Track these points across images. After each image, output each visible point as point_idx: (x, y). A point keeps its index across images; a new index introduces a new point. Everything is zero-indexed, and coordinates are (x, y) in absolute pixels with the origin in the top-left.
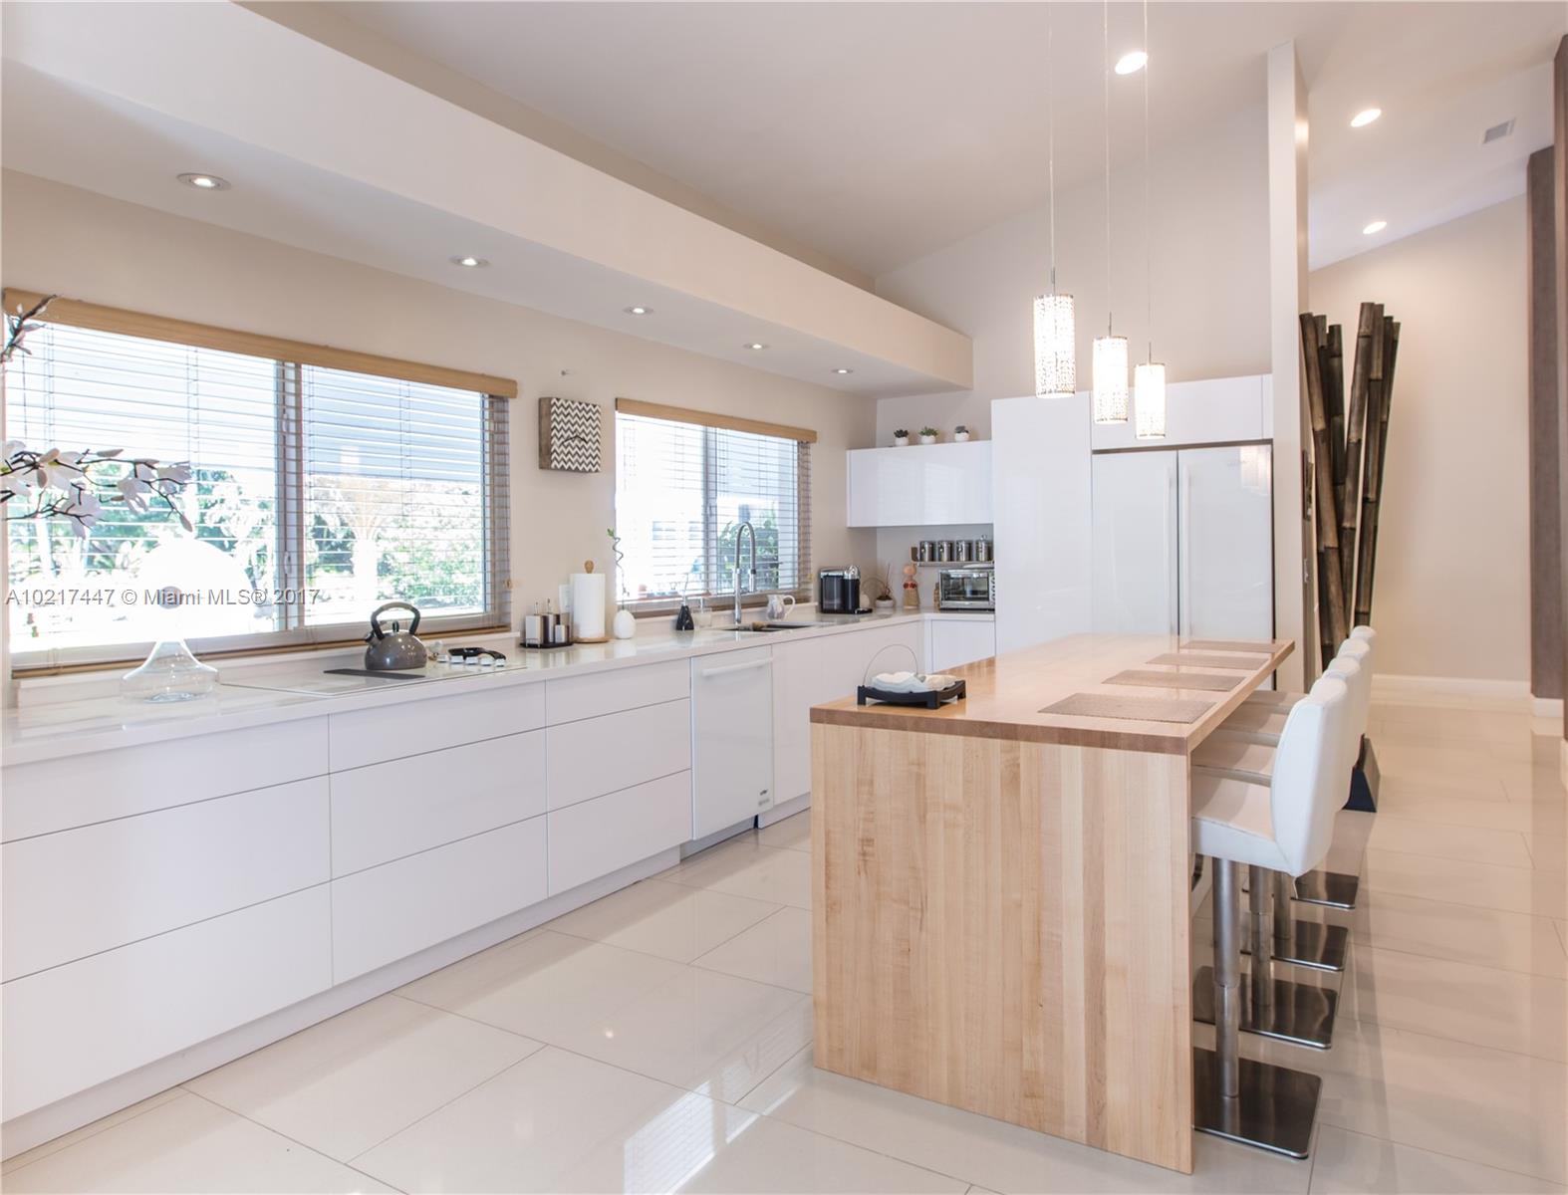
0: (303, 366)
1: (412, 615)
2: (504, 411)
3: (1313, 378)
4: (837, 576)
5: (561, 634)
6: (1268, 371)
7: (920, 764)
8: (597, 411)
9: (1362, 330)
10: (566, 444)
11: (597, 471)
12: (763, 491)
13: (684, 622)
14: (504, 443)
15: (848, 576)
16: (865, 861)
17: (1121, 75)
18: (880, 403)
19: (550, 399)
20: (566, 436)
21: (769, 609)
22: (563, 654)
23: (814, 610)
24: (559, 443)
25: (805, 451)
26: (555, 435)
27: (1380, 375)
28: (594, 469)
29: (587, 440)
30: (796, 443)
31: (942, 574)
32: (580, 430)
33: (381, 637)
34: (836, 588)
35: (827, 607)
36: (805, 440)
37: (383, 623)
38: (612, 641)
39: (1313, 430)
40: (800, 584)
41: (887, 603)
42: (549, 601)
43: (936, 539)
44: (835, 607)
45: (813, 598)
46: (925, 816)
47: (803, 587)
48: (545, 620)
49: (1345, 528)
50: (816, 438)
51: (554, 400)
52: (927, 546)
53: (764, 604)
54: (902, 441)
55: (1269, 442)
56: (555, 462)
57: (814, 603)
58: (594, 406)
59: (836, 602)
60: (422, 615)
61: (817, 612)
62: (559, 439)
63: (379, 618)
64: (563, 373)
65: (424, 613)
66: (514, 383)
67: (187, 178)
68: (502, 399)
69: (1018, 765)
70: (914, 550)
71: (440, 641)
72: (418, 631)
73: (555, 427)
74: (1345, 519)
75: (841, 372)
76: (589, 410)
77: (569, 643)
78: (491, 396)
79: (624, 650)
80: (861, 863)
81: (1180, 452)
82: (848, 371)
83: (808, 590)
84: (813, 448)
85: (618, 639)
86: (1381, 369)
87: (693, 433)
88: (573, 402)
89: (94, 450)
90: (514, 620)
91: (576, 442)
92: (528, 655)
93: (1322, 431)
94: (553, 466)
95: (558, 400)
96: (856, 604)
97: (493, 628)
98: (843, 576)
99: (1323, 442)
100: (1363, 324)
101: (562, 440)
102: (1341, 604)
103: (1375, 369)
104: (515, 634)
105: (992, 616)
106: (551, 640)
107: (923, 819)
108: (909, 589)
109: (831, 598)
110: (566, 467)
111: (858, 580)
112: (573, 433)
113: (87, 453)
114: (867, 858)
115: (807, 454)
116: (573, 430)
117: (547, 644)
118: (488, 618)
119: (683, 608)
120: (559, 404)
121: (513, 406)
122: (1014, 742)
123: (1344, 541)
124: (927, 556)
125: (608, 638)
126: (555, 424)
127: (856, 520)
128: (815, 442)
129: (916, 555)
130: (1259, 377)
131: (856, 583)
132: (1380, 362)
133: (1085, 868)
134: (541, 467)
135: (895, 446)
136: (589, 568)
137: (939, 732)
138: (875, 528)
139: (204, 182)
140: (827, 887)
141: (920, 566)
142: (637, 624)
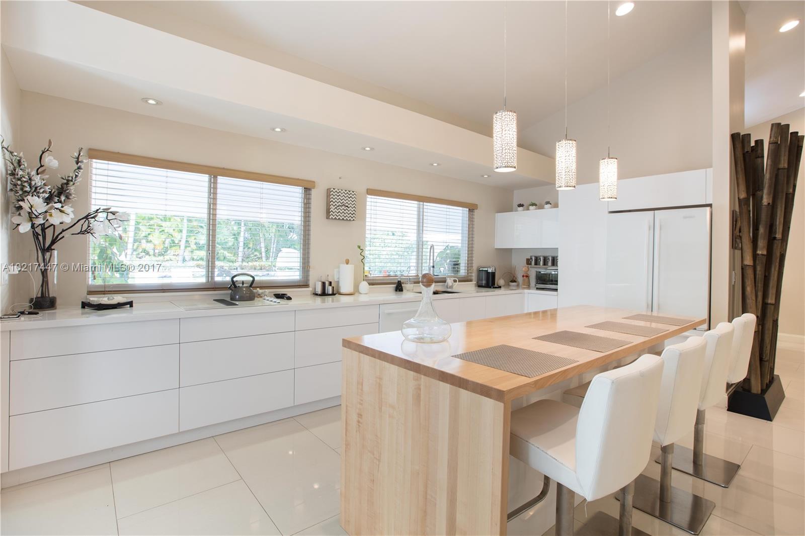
0: (218, 177)
1: (251, 279)
2: (310, 194)
3: (739, 169)
4: (485, 271)
5: (329, 290)
6: (711, 167)
7: (381, 379)
8: (355, 194)
9: (772, 140)
10: (338, 208)
11: (353, 220)
12: (448, 230)
13: (399, 287)
14: (309, 208)
15: (490, 270)
16: (359, 425)
17: (619, 16)
18: (515, 192)
19: (330, 189)
20: (338, 205)
21: (446, 284)
22: (331, 299)
23: (474, 285)
24: (334, 208)
25: (471, 213)
26: (332, 204)
27: (786, 166)
28: (352, 219)
29: (349, 206)
30: (468, 209)
31: (536, 271)
32: (345, 202)
33: (235, 287)
34: (484, 276)
35: (480, 284)
36: (472, 209)
37: (237, 281)
38: (357, 294)
39: (739, 198)
40: (468, 274)
41: (514, 284)
42: (328, 275)
43: (537, 255)
44: (483, 285)
45: (474, 280)
46: (381, 408)
47: (470, 274)
48: (324, 284)
49: (758, 255)
50: (477, 207)
51: (332, 189)
52: (533, 258)
53: (445, 282)
54: (521, 208)
55: (710, 205)
56: (332, 216)
57: (474, 282)
58: (353, 192)
59: (484, 282)
60: (256, 279)
61: (476, 286)
62: (334, 206)
63: (235, 279)
64: (340, 178)
65: (256, 278)
66: (314, 182)
67: (145, 100)
68: (310, 189)
69: (420, 389)
70: (528, 260)
71: (266, 290)
72: (253, 286)
73: (332, 201)
74: (759, 249)
75: (485, 176)
76: (350, 194)
77: (333, 294)
78: (305, 188)
79: (363, 298)
80: (358, 426)
81: (656, 211)
82: (489, 176)
83: (472, 276)
84: (476, 212)
85: (361, 293)
86: (787, 161)
87: (414, 204)
88: (342, 190)
89: (102, 208)
90: (311, 283)
91: (343, 207)
92: (316, 298)
93: (743, 199)
94: (330, 217)
95: (334, 189)
96: (493, 283)
97: (300, 286)
98: (487, 271)
99: (744, 205)
100: (772, 136)
101: (336, 206)
102: (754, 298)
103: (782, 162)
104: (310, 289)
105: (556, 293)
106: (326, 292)
107: (380, 409)
108: (525, 278)
109: (482, 280)
110: (338, 218)
111: (494, 273)
112: (341, 203)
113: (100, 209)
114: (360, 424)
115: (473, 215)
116: (342, 202)
117: (324, 294)
118: (299, 281)
119: (398, 281)
120: (334, 191)
121: (313, 192)
122: (419, 375)
123: (757, 262)
124: (533, 263)
125: (356, 292)
126: (332, 199)
127: (499, 245)
128: (477, 209)
129: (529, 262)
130: (704, 170)
131: (493, 274)
132: (786, 158)
133: (448, 462)
134: (327, 218)
135: (517, 211)
136: (347, 262)
137: (388, 362)
138: (512, 249)
139: (151, 102)
140: (346, 435)
141: (531, 267)
142: (370, 288)
